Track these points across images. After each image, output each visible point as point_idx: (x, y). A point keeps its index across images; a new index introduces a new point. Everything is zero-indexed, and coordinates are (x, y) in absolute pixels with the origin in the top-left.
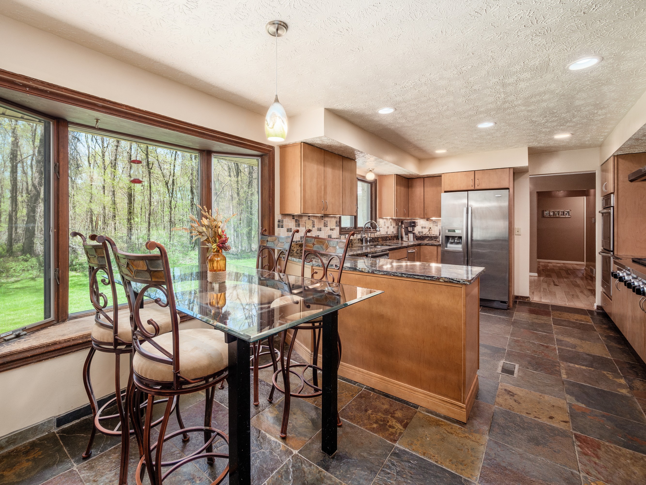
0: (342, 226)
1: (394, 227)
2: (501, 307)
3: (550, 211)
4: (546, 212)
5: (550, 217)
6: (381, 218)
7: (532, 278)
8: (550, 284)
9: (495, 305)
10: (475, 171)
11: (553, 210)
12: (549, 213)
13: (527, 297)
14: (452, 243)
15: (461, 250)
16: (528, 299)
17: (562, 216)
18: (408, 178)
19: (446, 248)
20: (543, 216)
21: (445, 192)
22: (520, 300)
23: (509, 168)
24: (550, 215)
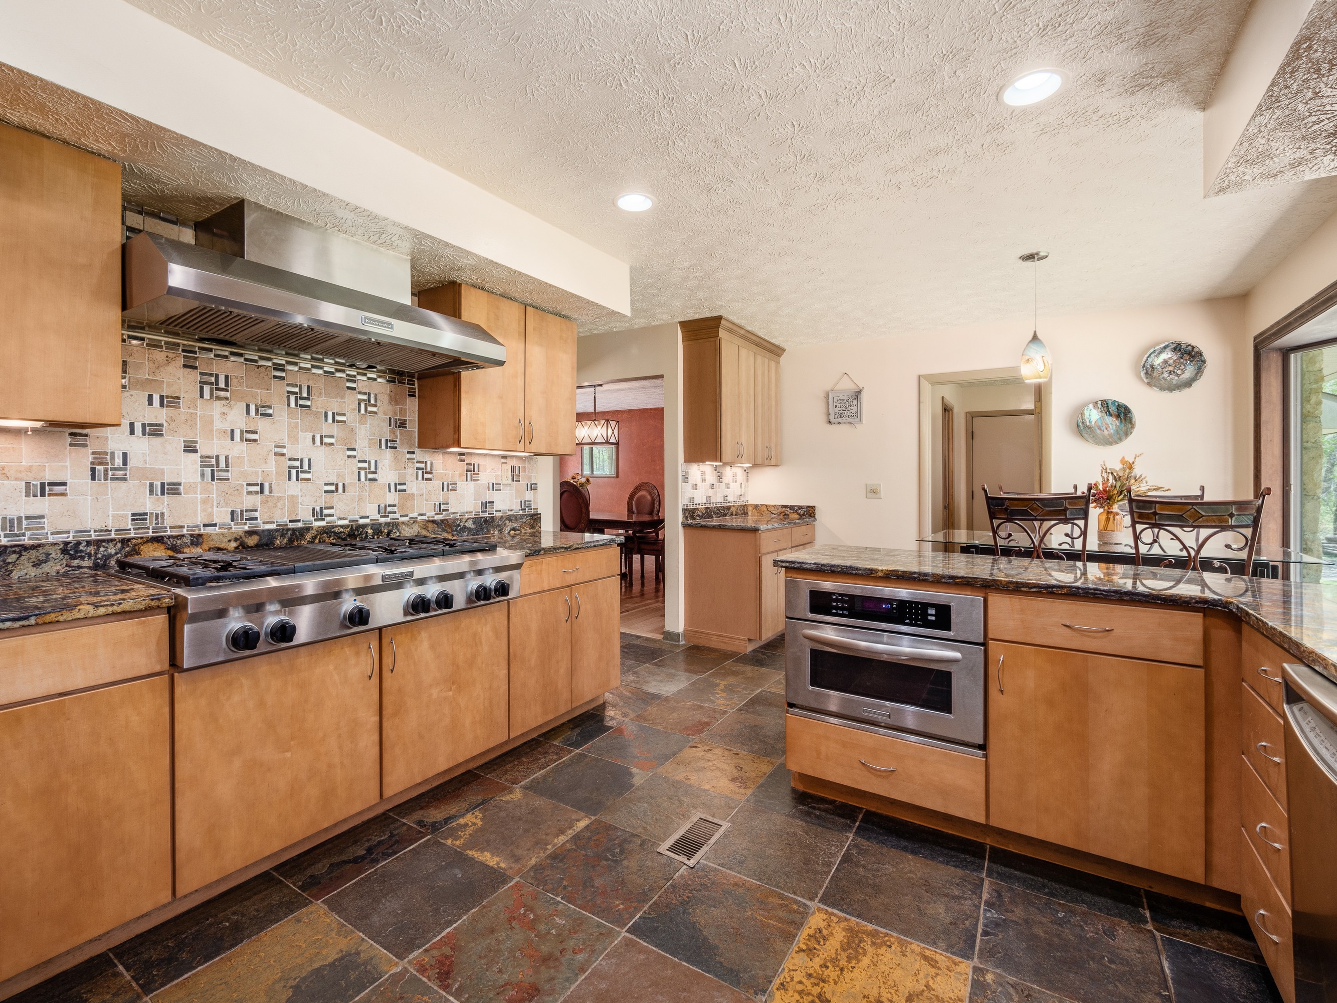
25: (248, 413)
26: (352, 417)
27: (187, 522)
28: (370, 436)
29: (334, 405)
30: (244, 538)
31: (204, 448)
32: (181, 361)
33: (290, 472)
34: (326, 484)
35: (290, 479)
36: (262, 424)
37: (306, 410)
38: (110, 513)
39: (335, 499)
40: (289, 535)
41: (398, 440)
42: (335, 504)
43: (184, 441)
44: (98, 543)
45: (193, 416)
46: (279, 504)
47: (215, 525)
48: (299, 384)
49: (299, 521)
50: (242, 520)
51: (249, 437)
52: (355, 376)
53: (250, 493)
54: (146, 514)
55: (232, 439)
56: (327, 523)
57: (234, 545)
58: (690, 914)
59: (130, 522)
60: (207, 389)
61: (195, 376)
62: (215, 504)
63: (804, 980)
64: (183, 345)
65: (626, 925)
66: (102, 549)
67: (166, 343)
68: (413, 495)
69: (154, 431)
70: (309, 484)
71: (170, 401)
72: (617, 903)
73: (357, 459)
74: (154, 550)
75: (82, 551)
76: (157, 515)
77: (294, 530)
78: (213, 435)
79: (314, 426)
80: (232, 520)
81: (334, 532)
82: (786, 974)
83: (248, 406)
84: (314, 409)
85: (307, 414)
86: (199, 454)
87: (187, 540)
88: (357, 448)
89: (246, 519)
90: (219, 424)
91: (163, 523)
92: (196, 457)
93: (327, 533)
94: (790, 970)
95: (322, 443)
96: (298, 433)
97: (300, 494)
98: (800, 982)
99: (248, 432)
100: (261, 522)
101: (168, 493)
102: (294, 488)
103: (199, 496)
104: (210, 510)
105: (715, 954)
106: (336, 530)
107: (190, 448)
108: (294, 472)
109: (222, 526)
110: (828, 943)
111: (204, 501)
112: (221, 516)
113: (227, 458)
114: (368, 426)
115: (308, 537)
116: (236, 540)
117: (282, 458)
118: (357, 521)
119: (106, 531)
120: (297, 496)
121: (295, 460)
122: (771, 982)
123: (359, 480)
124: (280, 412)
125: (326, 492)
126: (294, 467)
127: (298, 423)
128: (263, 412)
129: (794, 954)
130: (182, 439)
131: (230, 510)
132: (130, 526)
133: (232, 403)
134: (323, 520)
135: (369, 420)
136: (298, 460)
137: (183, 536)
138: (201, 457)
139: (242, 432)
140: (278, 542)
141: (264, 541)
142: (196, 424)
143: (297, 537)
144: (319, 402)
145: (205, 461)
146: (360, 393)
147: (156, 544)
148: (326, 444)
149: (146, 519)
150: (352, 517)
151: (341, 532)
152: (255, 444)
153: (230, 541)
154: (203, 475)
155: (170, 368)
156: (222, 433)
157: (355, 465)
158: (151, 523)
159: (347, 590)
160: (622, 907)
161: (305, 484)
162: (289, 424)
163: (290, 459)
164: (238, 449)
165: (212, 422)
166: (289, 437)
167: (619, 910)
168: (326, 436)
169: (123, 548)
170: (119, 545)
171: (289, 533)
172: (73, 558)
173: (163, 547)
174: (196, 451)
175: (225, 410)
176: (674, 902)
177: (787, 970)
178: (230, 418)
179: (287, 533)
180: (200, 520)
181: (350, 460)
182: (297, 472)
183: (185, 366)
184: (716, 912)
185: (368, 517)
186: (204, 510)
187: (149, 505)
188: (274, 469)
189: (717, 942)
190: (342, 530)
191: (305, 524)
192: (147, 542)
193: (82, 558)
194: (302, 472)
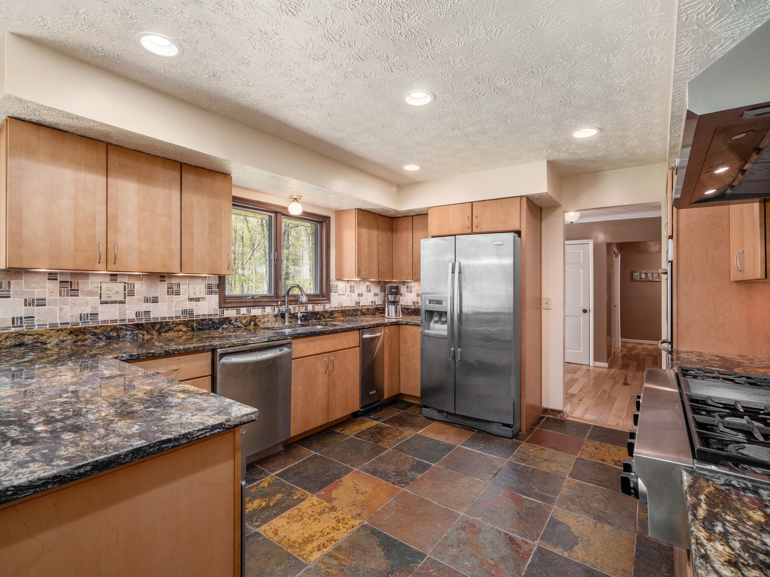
0: (227, 293)
1: (376, 295)
2: (502, 433)
3: (641, 272)
4: (636, 274)
5: (641, 280)
6: (341, 280)
7: (598, 370)
8: (617, 382)
9: (495, 429)
10: (472, 203)
11: (645, 271)
12: (640, 275)
13: (560, 412)
14: (436, 322)
15: (445, 333)
16: (561, 414)
17: (656, 280)
18: (390, 217)
19: (426, 331)
20: (632, 280)
21: (433, 237)
22: (549, 416)
23: (521, 197)
24: (641, 278)
58: (389, 565)
63: (342, 528)
65: (427, 559)
72: (435, 574)
82: (349, 531)
94: (346, 533)
98: (344, 528)
105: (380, 542)
110: (319, 544)
122: (358, 529)
129: (340, 539)
160: (431, 571)
167: (433, 568)
176: (399, 573)
177: (347, 533)
184: (373, 566)
189: (377, 548)
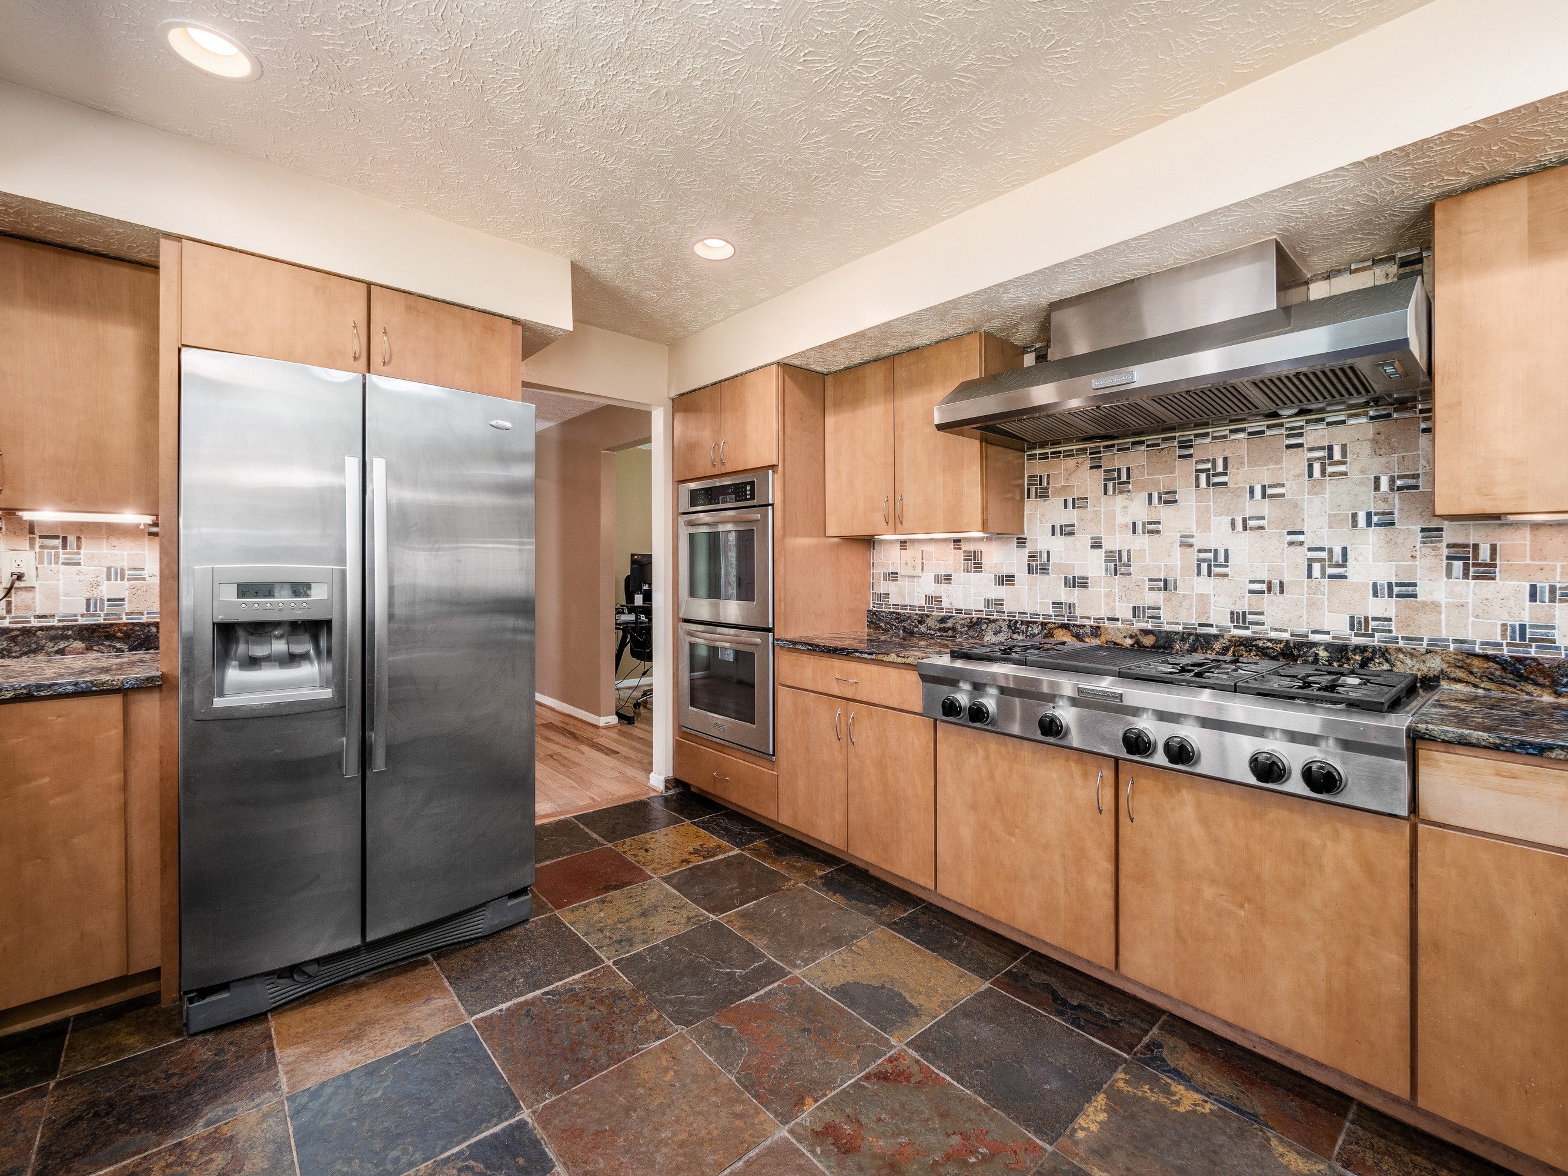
2: (509, 919)
9: (489, 921)
19: (219, 702)
25: (1150, 502)
26: (1295, 487)
27: (1093, 614)
28: (1331, 509)
29: (1263, 475)
30: (1140, 637)
31: (1111, 543)
32: (1088, 464)
33: (1199, 566)
34: (1251, 582)
35: (1199, 574)
36: (1165, 513)
37: (1222, 489)
38: (1039, 600)
39: (1266, 602)
40: (1191, 641)
41: (1396, 512)
42: (1265, 609)
43: (1092, 538)
44: (1027, 623)
45: (1097, 514)
46: (1185, 604)
47: (1118, 620)
48: (1211, 458)
49: (1211, 626)
50: (1144, 617)
51: (1152, 529)
52: (1301, 427)
53: (1151, 589)
54: (1061, 603)
55: (1134, 532)
56: (1253, 633)
57: (1129, 642)
59: (1051, 609)
60: (1110, 484)
61: (1100, 474)
62: (1117, 598)
64: (1064, 451)
66: (1030, 629)
67: (1077, 450)
68: (1436, 606)
69: (1067, 531)
70: (1225, 580)
71: (1079, 503)
73: (1306, 546)
74: (1063, 635)
75: (1018, 628)
76: (1070, 604)
77: (1198, 636)
78: (1115, 530)
79: (1231, 507)
80: (1134, 616)
81: (1256, 646)
83: (1150, 495)
84: (1231, 485)
85: (1222, 493)
86: (1103, 550)
87: (1088, 631)
88: (1305, 530)
89: (1148, 617)
90: (1123, 519)
91: (1074, 613)
92: (1100, 553)
93: (1245, 646)
95: (1245, 528)
96: (1210, 518)
97: (1212, 593)
99: (1150, 523)
100: (1165, 622)
101: (1078, 586)
102: (1204, 585)
103: (1103, 590)
104: (1112, 604)
106: (1260, 643)
107: (1096, 545)
108: (1204, 566)
109: (1124, 621)
111: (1108, 595)
112: (1124, 611)
113: (1129, 552)
114: (1327, 496)
115: (1217, 646)
116: (1131, 637)
117: (1189, 550)
118: (1307, 636)
119: (1037, 615)
120: (1208, 596)
121: (1205, 551)
123: (1310, 576)
124: (1187, 496)
125: (1251, 592)
126: (1204, 560)
127: (1209, 506)
128: (1169, 499)
130: (1089, 536)
131: (1132, 605)
132: (1051, 613)
133: (1134, 495)
134: (1248, 628)
135: (1330, 485)
136: (1210, 551)
137: (1085, 626)
138: (1106, 552)
139: (1144, 523)
140: (1178, 646)
141: (1161, 642)
142: (1100, 521)
143: (1201, 644)
144: (1237, 477)
145: (1110, 556)
146: (1311, 449)
147: (1064, 630)
148: (1251, 529)
149: (1062, 608)
150: (1298, 630)
151: (1268, 648)
152: (1157, 536)
153: (1125, 637)
154: (1107, 570)
155: (1079, 473)
156: (1124, 527)
157: (1301, 555)
158: (1066, 612)
159: (1062, 697)
161: (1219, 581)
162: (1198, 508)
163: (1199, 551)
164: (1140, 542)
165: (1114, 517)
166: (1197, 524)
168: (1251, 518)
169: (1042, 630)
170: (1040, 627)
171: (1192, 638)
172: (1014, 633)
173: (1069, 634)
174: (1101, 547)
175: (1127, 503)
178: (1131, 511)
179: (1188, 638)
180: (1104, 613)
181: (1292, 548)
182: (1209, 566)
183: (1092, 468)
185: (1328, 633)
186: (1107, 604)
187: (1064, 595)
188: (1179, 563)
190: (1269, 644)
191: (1220, 631)
192: (1058, 627)
193: (1019, 633)
194: (1216, 566)
